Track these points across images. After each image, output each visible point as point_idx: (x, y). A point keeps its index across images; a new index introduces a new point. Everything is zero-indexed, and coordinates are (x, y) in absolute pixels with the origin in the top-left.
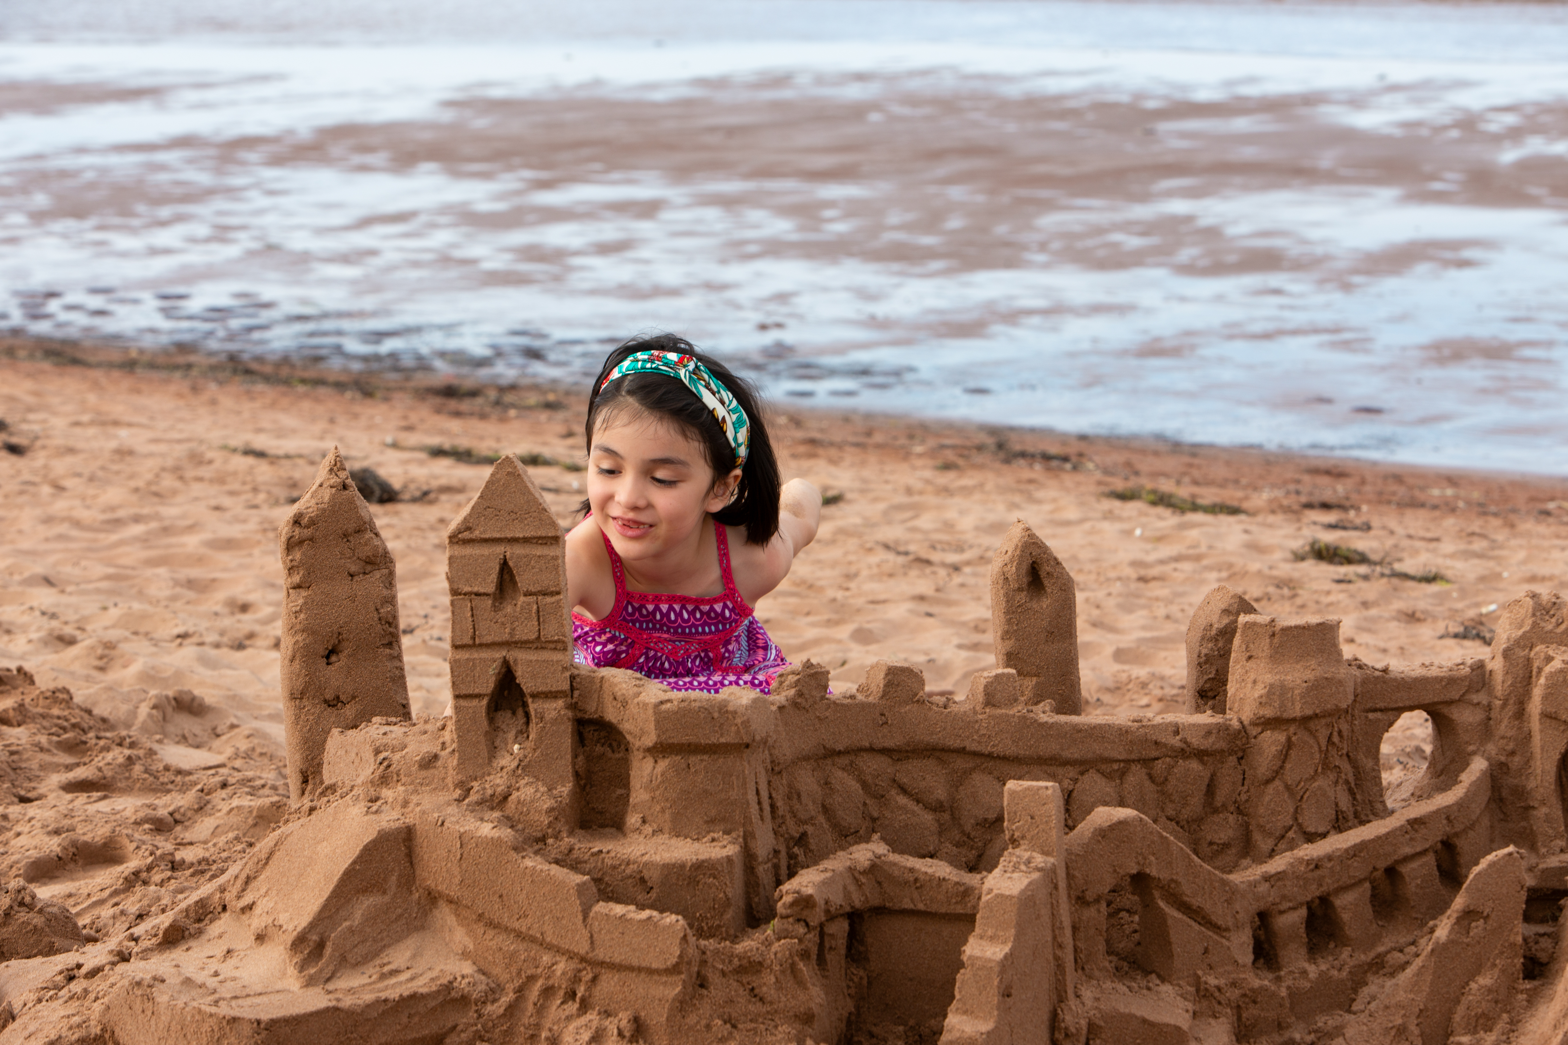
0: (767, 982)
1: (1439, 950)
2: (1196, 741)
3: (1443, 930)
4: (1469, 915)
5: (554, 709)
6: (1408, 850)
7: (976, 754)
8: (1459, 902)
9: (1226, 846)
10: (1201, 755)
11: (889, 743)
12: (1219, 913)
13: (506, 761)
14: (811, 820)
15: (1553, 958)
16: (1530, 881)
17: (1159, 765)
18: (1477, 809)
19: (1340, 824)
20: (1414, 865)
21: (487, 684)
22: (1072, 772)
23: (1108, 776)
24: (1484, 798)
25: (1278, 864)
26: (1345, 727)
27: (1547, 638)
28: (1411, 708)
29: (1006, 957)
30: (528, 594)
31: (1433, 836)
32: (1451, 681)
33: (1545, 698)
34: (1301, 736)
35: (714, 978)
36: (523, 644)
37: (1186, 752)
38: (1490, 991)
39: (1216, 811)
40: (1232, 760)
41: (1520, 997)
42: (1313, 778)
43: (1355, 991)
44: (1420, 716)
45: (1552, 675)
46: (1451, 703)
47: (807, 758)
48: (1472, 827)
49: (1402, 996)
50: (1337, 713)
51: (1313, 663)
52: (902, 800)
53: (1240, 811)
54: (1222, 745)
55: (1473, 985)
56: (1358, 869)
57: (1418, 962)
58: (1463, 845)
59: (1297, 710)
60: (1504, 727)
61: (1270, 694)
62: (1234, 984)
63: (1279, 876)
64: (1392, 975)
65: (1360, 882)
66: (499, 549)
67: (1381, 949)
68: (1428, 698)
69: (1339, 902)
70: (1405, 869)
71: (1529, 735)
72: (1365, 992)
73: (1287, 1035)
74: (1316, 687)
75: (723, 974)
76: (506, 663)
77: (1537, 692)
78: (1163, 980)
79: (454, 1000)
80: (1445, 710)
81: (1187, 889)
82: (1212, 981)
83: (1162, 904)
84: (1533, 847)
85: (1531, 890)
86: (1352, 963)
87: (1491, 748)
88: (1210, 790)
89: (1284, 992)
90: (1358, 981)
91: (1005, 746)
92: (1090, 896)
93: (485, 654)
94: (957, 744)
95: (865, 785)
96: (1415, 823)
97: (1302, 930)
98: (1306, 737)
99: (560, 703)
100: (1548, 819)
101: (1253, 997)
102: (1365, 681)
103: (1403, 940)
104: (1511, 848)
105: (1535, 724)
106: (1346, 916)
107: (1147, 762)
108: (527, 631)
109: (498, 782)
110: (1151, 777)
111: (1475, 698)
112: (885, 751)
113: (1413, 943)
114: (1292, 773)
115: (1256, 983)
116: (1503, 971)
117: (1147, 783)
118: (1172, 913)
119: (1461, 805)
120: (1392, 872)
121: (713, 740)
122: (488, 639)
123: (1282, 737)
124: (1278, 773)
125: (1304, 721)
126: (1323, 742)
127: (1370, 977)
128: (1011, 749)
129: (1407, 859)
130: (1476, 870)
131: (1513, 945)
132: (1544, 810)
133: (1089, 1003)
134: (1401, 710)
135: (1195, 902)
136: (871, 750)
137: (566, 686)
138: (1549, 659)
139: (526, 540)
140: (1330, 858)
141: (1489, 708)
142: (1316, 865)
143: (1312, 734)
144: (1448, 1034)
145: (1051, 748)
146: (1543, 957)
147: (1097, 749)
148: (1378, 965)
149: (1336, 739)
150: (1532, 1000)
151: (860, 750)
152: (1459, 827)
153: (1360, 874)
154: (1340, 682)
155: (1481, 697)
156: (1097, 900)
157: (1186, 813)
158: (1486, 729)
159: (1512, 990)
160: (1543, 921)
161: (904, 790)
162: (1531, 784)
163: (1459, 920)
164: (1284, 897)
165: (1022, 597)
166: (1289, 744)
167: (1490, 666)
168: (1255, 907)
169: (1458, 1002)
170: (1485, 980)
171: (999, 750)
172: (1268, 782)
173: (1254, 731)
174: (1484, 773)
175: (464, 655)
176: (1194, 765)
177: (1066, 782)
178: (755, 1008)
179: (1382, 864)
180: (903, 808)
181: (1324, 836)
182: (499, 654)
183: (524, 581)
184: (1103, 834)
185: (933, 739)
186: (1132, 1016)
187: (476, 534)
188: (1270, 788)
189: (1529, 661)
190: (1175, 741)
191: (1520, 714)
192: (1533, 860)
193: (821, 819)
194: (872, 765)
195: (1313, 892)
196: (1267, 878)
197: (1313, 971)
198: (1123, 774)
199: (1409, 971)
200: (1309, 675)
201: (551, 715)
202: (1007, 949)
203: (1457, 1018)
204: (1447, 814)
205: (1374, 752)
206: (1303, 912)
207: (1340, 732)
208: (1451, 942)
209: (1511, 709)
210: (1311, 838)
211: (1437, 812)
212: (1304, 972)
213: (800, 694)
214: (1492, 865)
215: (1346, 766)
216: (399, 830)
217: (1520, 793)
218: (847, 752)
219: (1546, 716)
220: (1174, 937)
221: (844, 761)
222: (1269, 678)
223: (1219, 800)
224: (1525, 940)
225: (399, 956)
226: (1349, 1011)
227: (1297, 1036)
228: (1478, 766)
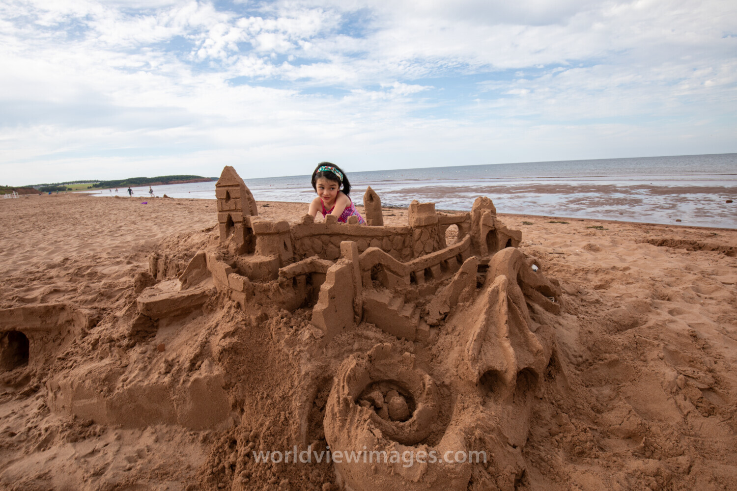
0: (271, 294)
1: (455, 282)
2: (399, 231)
3: (456, 278)
4: (463, 273)
5: (239, 225)
6: (449, 256)
7: (347, 235)
8: (460, 270)
9: (408, 255)
10: (401, 235)
11: (328, 233)
12: (401, 272)
13: (230, 238)
14: (308, 250)
15: (484, 283)
16: (479, 263)
17: (391, 237)
18: (467, 246)
19: (434, 250)
20: (451, 260)
21: (225, 220)
22: (369, 239)
23: (379, 240)
24: (468, 244)
25: (417, 260)
26: (436, 228)
27: (484, 207)
28: (453, 224)
29: (331, 288)
30: (233, 198)
31: (456, 253)
32: (461, 217)
33: (483, 220)
34: (424, 230)
35: (257, 293)
36: (233, 210)
37: (397, 234)
38: (468, 292)
39: (405, 247)
40: (409, 236)
41: (476, 293)
42: (428, 240)
43: (436, 290)
44: (455, 226)
45: (485, 215)
46: (462, 222)
47: (307, 236)
48: (466, 250)
49: (446, 293)
50: (433, 225)
51: (427, 213)
52: (332, 246)
53: (411, 247)
54: (406, 232)
55: (464, 290)
56: (437, 261)
57: (451, 283)
58: (463, 255)
59: (423, 224)
60: (474, 228)
61: (417, 220)
62: (405, 289)
63: (417, 263)
64: (445, 286)
65: (438, 264)
66: (226, 188)
67: (443, 280)
68: (456, 222)
69: (432, 269)
70: (449, 261)
71: (480, 230)
72: (439, 290)
73: (418, 301)
74: (428, 218)
75: (260, 292)
76: (229, 215)
77: (482, 219)
78: (387, 288)
79: (205, 296)
80: (460, 224)
81: (392, 267)
82: (399, 289)
83: (386, 271)
84: (480, 255)
85: (479, 265)
86: (435, 283)
87: (471, 232)
88: (404, 242)
89: (417, 291)
90: (436, 287)
91: (353, 233)
92: (366, 269)
93: (225, 213)
94: (343, 233)
95: (323, 242)
96: (451, 250)
97: (423, 275)
98: (426, 230)
99: (241, 224)
100: (484, 249)
101: (410, 292)
102: (442, 218)
103: (448, 277)
104: (474, 257)
105: (481, 227)
106: (434, 272)
107: (388, 236)
108: (233, 207)
109: (227, 242)
110: (389, 240)
111: (467, 221)
112: (327, 235)
113: (450, 278)
114: (422, 239)
115: (411, 289)
116: (472, 287)
117: (388, 241)
118: (389, 273)
119: (463, 245)
120: (446, 261)
121: (268, 232)
122: (225, 210)
123: (420, 230)
124: (419, 239)
125: (425, 226)
126: (430, 232)
127: (440, 286)
128: (355, 234)
129: (449, 259)
130: (465, 262)
131: (474, 280)
132: (483, 247)
133: (364, 296)
134: (450, 224)
135: (394, 270)
136: (324, 234)
137: (242, 220)
138: (485, 212)
139: (232, 186)
140: (430, 259)
141: (471, 223)
142: (426, 260)
143: (428, 229)
144: (457, 302)
145: (364, 233)
146: (482, 282)
147: (376, 233)
148: (442, 283)
149: (433, 230)
150: (479, 294)
151: (321, 234)
152: (462, 251)
153: (437, 262)
154: (434, 217)
155: (469, 221)
156: (369, 270)
157: (398, 248)
158: (470, 228)
159: (474, 291)
160: (482, 272)
161: (332, 243)
162: (480, 241)
163: (460, 275)
164: (418, 268)
165: (368, 202)
166: (422, 232)
167: (471, 214)
168: (411, 271)
169: (460, 294)
170: (467, 289)
171: (352, 234)
172: (417, 241)
173: (414, 229)
174: (469, 238)
175: (221, 213)
176: (399, 237)
177: (368, 241)
178: (268, 301)
179: (443, 260)
180: (331, 247)
181: (430, 253)
182: (227, 213)
183: (232, 196)
184: (369, 254)
185: (338, 232)
186: (374, 300)
187: (221, 185)
188: (418, 242)
189: (480, 212)
190: (394, 231)
191: (478, 224)
192: (480, 258)
193: (311, 250)
194: (324, 238)
195: (426, 267)
196: (414, 264)
197: (425, 285)
198: (382, 239)
199: (448, 286)
200: (426, 216)
201: (239, 227)
202: (332, 286)
203: (459, 298)
204: (459, 248)
205: (444, 234)
206: (423, 271)
207: (435, 229)
208: (458, 280)
209: (475, 224)
210: (427, 253)
211: (457, 247)
212: (423, 286)
213: (305, 222)
214: (469, 261)
215: (437, 237)
216: (202, 254)
217: (477, 242)
218: (318, 235)
219: (484, 225)
220: (389, 278)
221: (318, 237)
222: (417, 217)
223: (406, 245)
224: (477, 278)
225: (202, 284)
226: (434, 295)
227: (421, 301)
228: (468, 236)
